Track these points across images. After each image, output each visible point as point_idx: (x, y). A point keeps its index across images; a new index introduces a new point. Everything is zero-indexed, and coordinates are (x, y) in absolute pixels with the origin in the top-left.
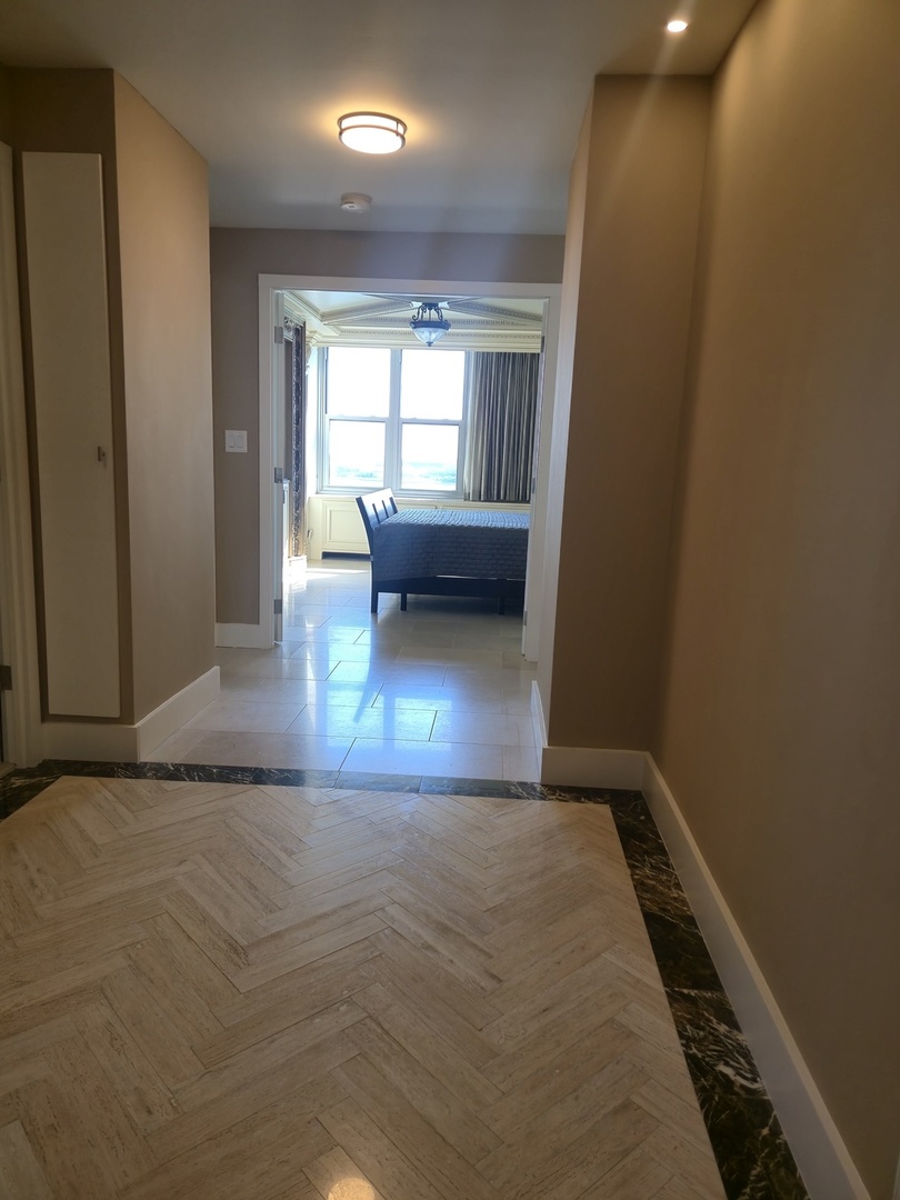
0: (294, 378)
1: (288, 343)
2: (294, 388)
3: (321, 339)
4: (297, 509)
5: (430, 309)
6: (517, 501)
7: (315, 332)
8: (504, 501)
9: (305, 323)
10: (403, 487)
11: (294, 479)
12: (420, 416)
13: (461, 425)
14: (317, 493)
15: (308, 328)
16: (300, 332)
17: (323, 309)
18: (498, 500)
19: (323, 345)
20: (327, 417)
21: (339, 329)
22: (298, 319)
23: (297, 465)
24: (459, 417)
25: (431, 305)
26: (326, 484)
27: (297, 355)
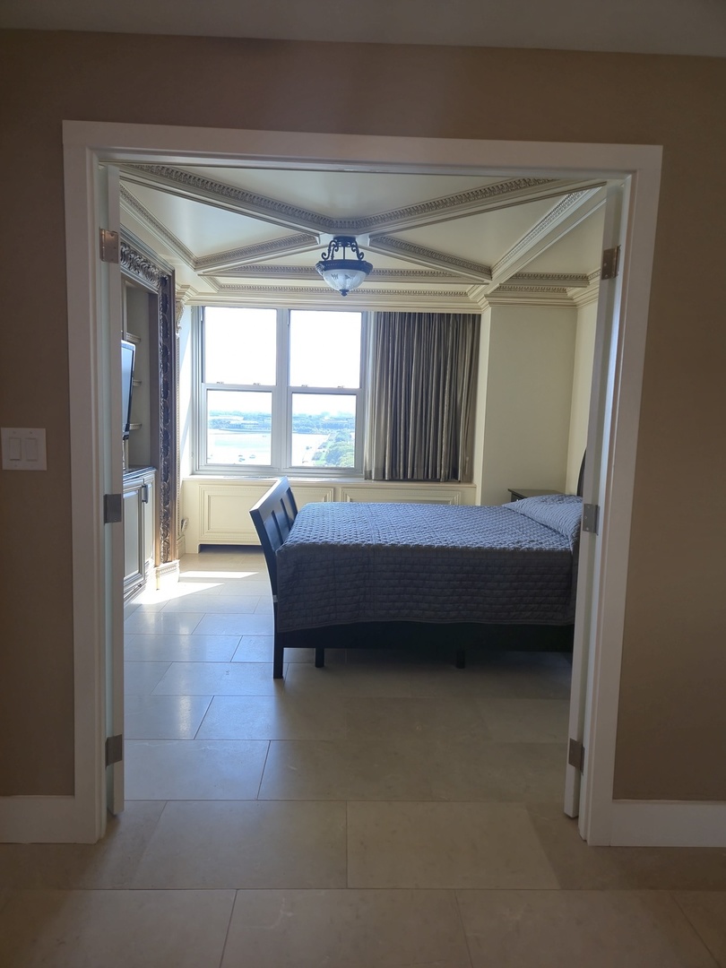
0: (160, 340)
1: (152, 296)
2: (160, 352)
3: (194, 295)
4: (166, 503)
5: (345, 246)
6: (426, 480)
7: (188, 287)
8: (412, 480)
9: (173, 272)
10: (293, 465)
11: (162, 465)
12: (312, 384)
13: (359, 394)
14: (193, 474)
15: (179, 281)
16: (167, 281)
17: (197, 252)
18: (405, 479)
19: (196, 303)
20: (203, 387)
21: (216, 283)
22: (165, 264)
23: (166, 448)
24: (355, 385)
25: (346, 241)
26: (203, 463)
27: (165, 310)
